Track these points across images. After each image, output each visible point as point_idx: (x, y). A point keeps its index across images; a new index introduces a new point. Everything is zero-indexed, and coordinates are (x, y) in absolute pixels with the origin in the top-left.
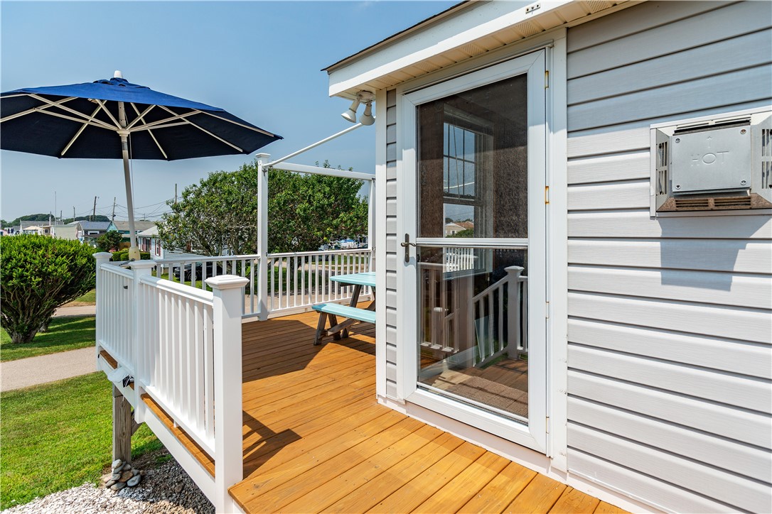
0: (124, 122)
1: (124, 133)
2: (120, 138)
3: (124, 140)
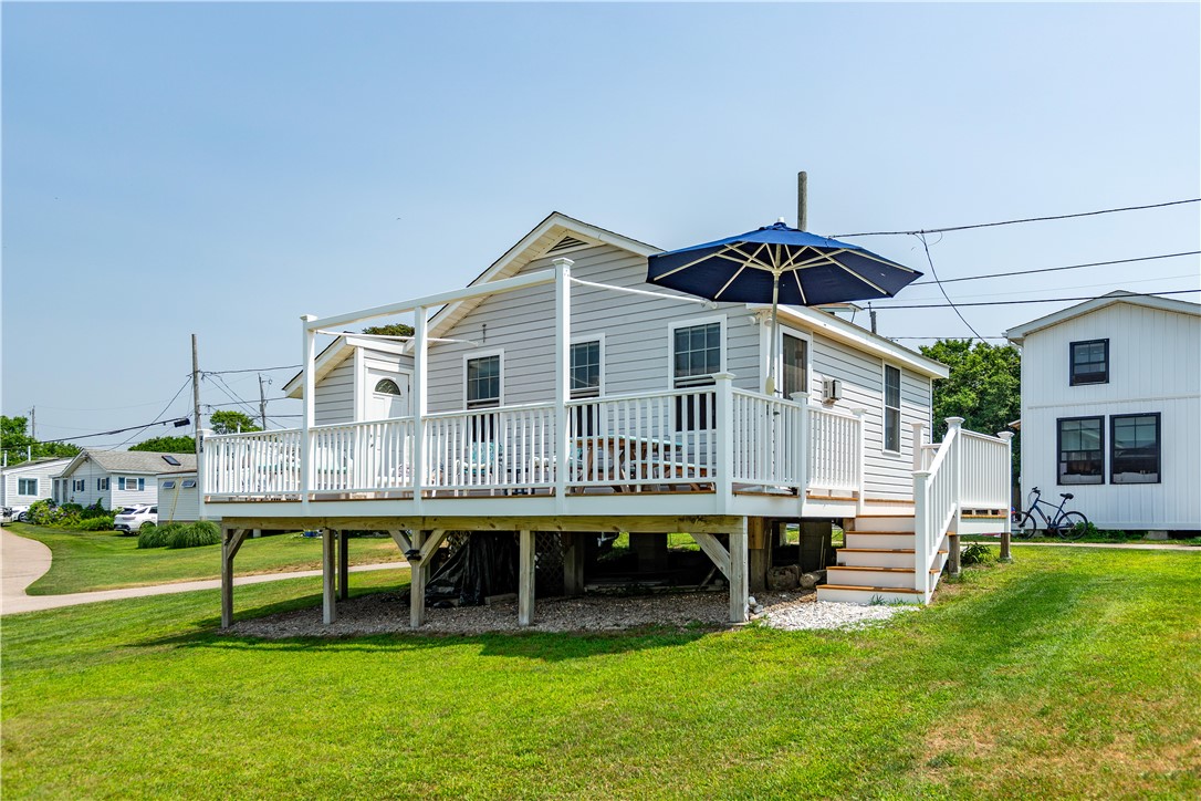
0: (778, 262)
1: (777, 273)
2: (773, 277)
3: (776, 279)
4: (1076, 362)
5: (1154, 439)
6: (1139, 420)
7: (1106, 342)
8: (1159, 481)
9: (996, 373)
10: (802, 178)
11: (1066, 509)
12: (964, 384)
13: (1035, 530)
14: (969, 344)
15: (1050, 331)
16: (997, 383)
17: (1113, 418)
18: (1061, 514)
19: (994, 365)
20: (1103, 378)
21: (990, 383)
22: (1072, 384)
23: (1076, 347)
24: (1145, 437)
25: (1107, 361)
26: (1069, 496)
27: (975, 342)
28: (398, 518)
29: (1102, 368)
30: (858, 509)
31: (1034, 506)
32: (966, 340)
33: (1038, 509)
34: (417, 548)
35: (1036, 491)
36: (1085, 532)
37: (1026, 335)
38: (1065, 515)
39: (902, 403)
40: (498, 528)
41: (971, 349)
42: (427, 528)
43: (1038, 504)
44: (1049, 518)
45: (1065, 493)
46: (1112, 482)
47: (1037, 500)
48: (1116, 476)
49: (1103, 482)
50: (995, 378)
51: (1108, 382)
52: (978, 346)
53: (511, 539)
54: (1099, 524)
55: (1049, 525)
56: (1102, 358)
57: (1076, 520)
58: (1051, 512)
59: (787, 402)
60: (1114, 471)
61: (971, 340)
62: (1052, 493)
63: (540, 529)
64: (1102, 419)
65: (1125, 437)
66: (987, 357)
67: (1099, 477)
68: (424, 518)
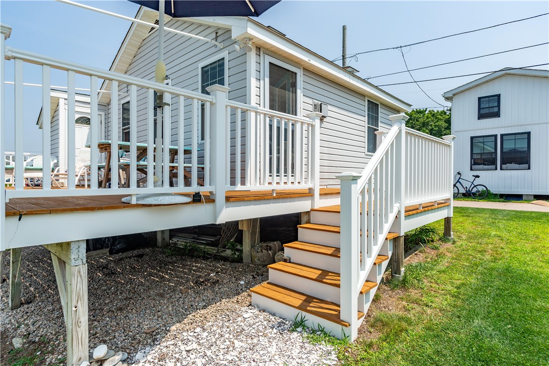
4: (481, 107)
5: (526, 146)
6: (517, 137)
7: (499, 96)
8: (529, 168)
9: (438, 121)
10: (344, 28)
11: (475, 183)
12: (423, 127)
13: (458, 193)
14: (425, 111)
15: (467, 92)
16: (438, 126)
17: (502, 136)
18: (473, 186)
19: (436, 118)
20: (497, 115)
21: (434, 126)
22: (479, 119)
23: (482, 100)
24: (521, 145)
25: (499, 106)
26: (478, 177)
27: (428, 110)
29: (496, 110)
30: (313, 204)
31: (458, 181)
32: (424, 109)
33: (460, 183)
35: (459, 173)
36: (486, 195)
37: (454, 95)
38: (475, 186)
39: (380, 124)
41: (427, 112)
43: (460, 180)
44: (466, 188)
45: (475, 175)
46: (501, 169)
47: (460, 178)
48: (504, 166)
49: (496, 169)
50: (437, 124)
51: (499, 117)
52: (429, 111)
54: (493, 190)
55: (466, 191)
56: (496, 104)
57: (480, 188)
58: (467, 185)
59: (205, 97)
60: (503, 163)
61: (426, 109)
62: (468, 175)
64: (496, 136)
65: (509, 146)
66: (433, 115)
67: (493, 167)
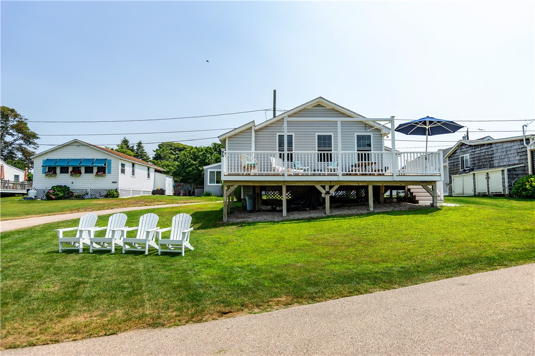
1: (427, 127)
2: (426, 129)
10: (275, 91)
28: (319, 181)
34: (328, 190)
40: (361, 185)
42: (332, 185)
53: (366, 188)
63: (376, 185)
68: (331, 181)
